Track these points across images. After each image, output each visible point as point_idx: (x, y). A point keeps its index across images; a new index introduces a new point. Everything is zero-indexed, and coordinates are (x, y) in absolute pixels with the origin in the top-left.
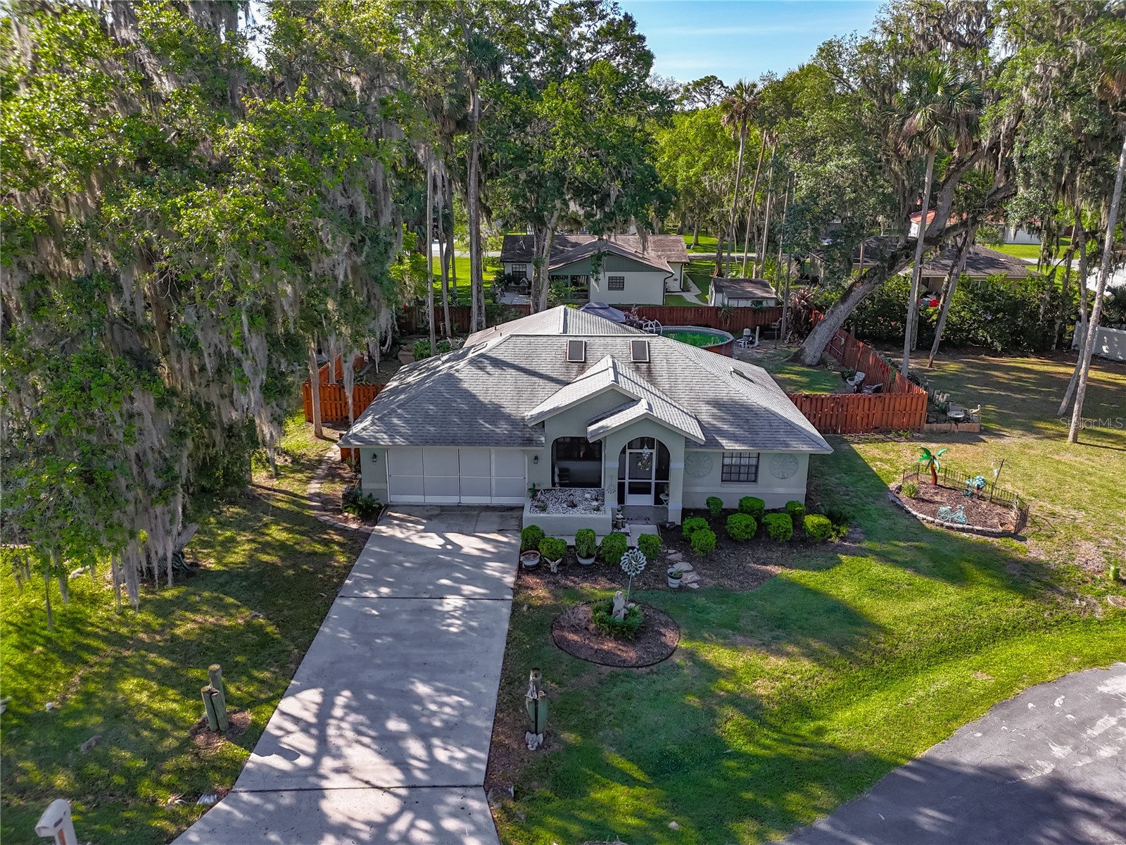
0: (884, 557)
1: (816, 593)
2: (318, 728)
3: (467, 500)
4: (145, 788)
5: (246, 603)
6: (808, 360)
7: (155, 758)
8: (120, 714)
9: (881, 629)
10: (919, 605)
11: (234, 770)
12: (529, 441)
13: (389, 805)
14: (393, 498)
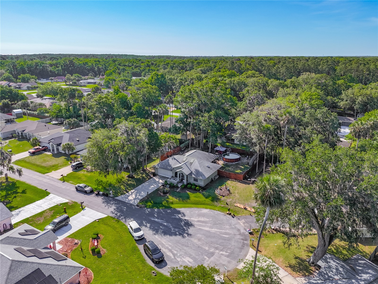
0: (203, 194)
1: (188, 195)
2: (132, 193)
3: (166, 176)
4: (119, 193)
5: (135, 182)
6: (250, 165)
7: (120, 192)
8: (120, 188)
9: (190, 200)
10: (197, 199)
11: (125, 194)
12: (172, 170)
13: (133, 199)
14: (159, 174)
